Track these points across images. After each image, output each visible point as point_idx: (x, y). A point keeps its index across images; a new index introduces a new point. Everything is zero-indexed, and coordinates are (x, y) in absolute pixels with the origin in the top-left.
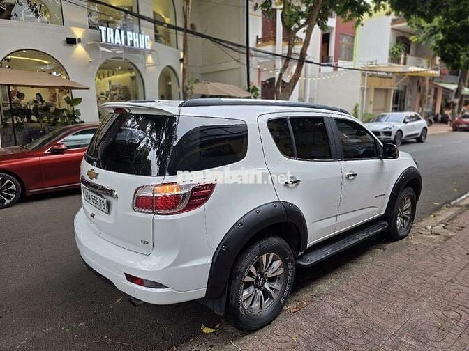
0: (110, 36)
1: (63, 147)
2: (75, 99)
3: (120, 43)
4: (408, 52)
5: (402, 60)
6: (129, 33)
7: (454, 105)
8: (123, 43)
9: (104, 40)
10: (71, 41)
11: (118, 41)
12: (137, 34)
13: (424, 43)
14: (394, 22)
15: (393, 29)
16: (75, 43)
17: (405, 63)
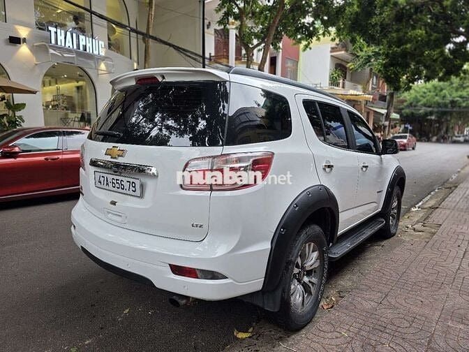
0: (61, 38)
1: (17, 149)
2: (17, 104)
3: (71, 47)
4: (345, 78)
5: (341, 85)
6: (82, 37)
7: (385, 127)
8: (75, 47)
9: (53, 41)
10: (15, 41)
11: (69, 44)
12: (91, 39)
13: (360, 70)
14: (333, 49)
15: (332, 56)
16: (20, 43)
17: (343, 87)
